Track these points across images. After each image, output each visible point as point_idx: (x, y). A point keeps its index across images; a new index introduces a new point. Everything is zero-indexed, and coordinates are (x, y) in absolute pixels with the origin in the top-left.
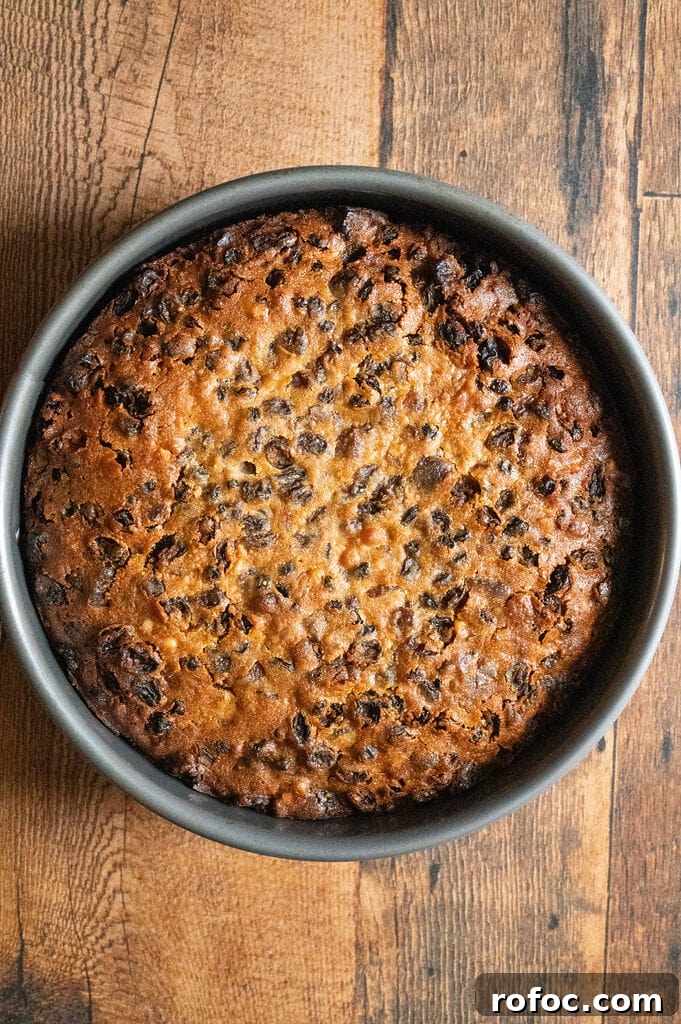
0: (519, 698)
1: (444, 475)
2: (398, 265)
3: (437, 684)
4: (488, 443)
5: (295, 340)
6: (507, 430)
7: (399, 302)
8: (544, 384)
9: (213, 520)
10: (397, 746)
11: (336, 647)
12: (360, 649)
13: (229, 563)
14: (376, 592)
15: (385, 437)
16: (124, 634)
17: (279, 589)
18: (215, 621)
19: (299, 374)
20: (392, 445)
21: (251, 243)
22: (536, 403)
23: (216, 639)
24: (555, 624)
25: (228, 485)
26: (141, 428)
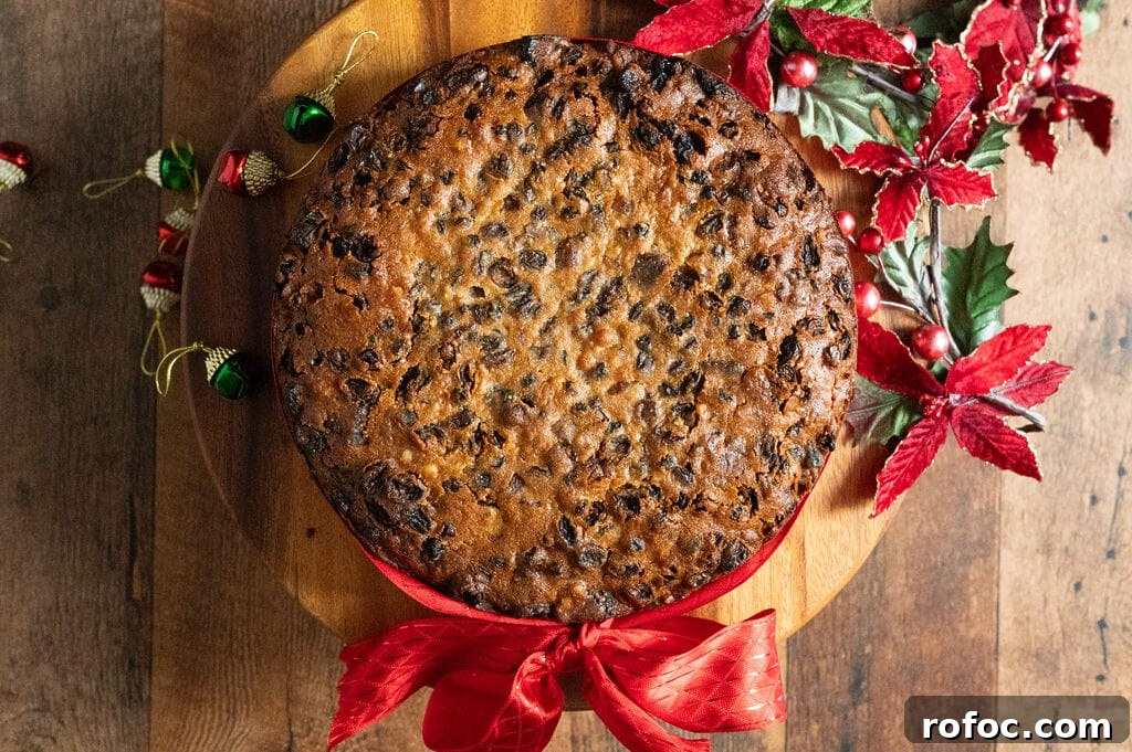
0: (771, 469)
1: (661, 268)
2: (585, 81)
3: (689, 467)
4: (699, 232)
5: (500, 165)
6: (715, 217)
7: (592, 114)
8: (742, 168)
9: (453, 346)
10: (662, 533)
11: (587, 447)
12: (610, 446)
13: (473, 383)
14: (617, 389)
15: (600, 243)
16: (387, 468)
17: (524, 401)
18: (470, 441)
19: (510, 197)
20: (608, 249)
21: (445, 84)
22: (737, 186)
23: (473, 459)
24: (792, 392)
25: (460, 310)
26: (371, 271)
